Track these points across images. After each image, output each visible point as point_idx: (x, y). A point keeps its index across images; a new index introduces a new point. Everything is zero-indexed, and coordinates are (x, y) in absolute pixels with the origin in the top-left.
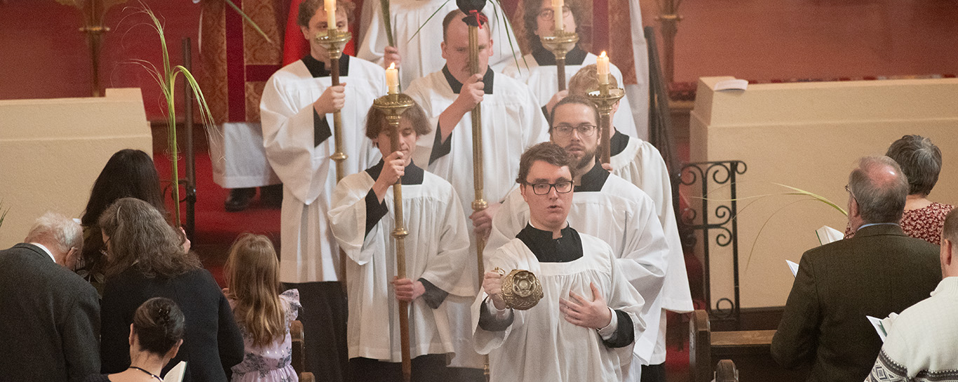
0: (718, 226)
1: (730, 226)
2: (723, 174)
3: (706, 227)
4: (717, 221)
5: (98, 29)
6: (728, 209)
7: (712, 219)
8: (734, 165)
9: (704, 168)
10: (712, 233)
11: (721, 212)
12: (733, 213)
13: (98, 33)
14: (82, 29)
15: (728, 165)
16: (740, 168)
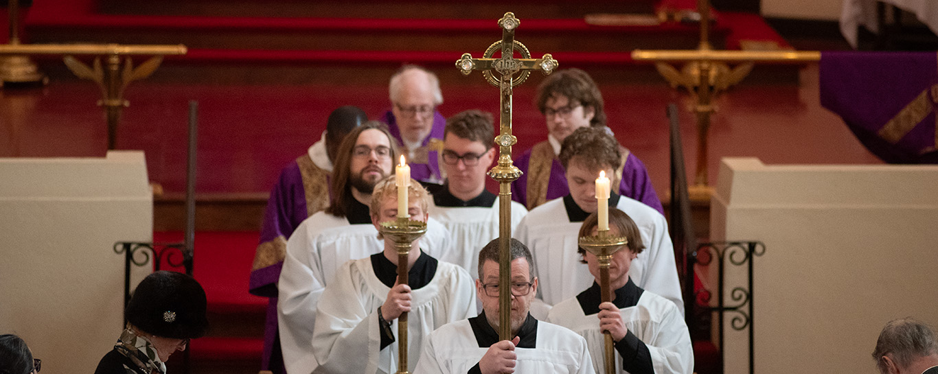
0: (734, 309)
1: (746, 309)
2: (740, 255)
3: (721, 309)
4: (734, 304)
5: (116, 103)
6: (745, 292)
7: (728, 301)
8: (752, 246)
9: (720, 248)
10: (728, 316)
11: (737, 294)
12: (750, 296)
13: (116, 108)
14: (100, 103)
15: (746, 246)
16: (758, 249)
